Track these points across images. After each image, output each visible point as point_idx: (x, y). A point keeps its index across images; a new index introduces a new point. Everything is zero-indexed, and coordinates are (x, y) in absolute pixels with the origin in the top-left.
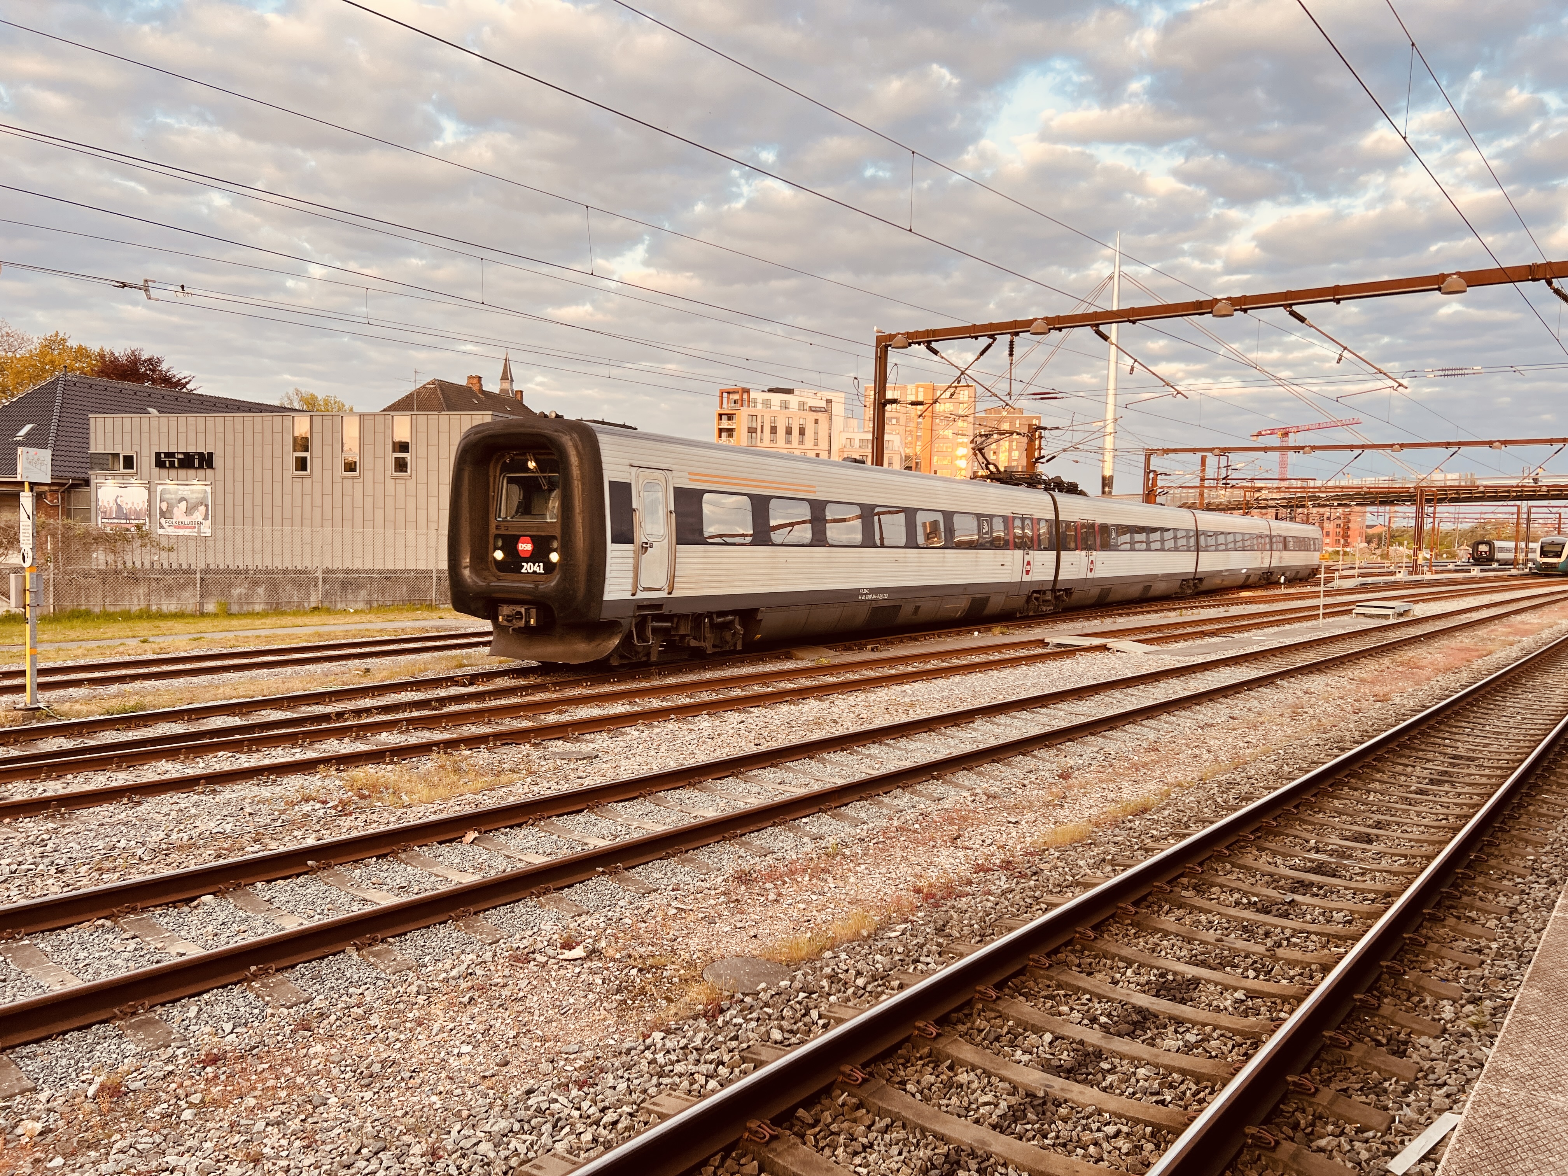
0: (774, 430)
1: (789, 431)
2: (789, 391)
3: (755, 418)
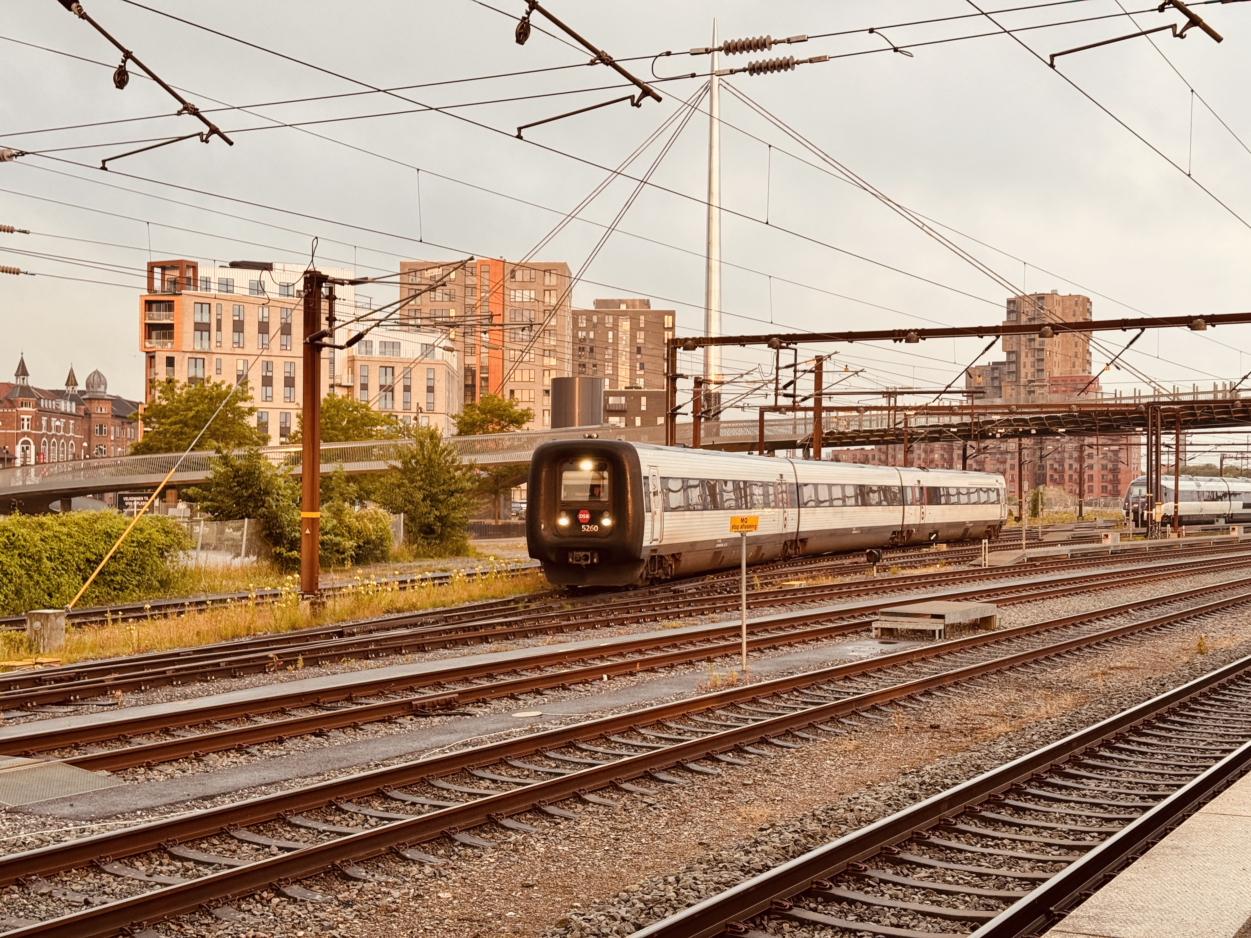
0: (238, 327)
1: (264, 328)
2: (267, 267)
3: (206, 307)
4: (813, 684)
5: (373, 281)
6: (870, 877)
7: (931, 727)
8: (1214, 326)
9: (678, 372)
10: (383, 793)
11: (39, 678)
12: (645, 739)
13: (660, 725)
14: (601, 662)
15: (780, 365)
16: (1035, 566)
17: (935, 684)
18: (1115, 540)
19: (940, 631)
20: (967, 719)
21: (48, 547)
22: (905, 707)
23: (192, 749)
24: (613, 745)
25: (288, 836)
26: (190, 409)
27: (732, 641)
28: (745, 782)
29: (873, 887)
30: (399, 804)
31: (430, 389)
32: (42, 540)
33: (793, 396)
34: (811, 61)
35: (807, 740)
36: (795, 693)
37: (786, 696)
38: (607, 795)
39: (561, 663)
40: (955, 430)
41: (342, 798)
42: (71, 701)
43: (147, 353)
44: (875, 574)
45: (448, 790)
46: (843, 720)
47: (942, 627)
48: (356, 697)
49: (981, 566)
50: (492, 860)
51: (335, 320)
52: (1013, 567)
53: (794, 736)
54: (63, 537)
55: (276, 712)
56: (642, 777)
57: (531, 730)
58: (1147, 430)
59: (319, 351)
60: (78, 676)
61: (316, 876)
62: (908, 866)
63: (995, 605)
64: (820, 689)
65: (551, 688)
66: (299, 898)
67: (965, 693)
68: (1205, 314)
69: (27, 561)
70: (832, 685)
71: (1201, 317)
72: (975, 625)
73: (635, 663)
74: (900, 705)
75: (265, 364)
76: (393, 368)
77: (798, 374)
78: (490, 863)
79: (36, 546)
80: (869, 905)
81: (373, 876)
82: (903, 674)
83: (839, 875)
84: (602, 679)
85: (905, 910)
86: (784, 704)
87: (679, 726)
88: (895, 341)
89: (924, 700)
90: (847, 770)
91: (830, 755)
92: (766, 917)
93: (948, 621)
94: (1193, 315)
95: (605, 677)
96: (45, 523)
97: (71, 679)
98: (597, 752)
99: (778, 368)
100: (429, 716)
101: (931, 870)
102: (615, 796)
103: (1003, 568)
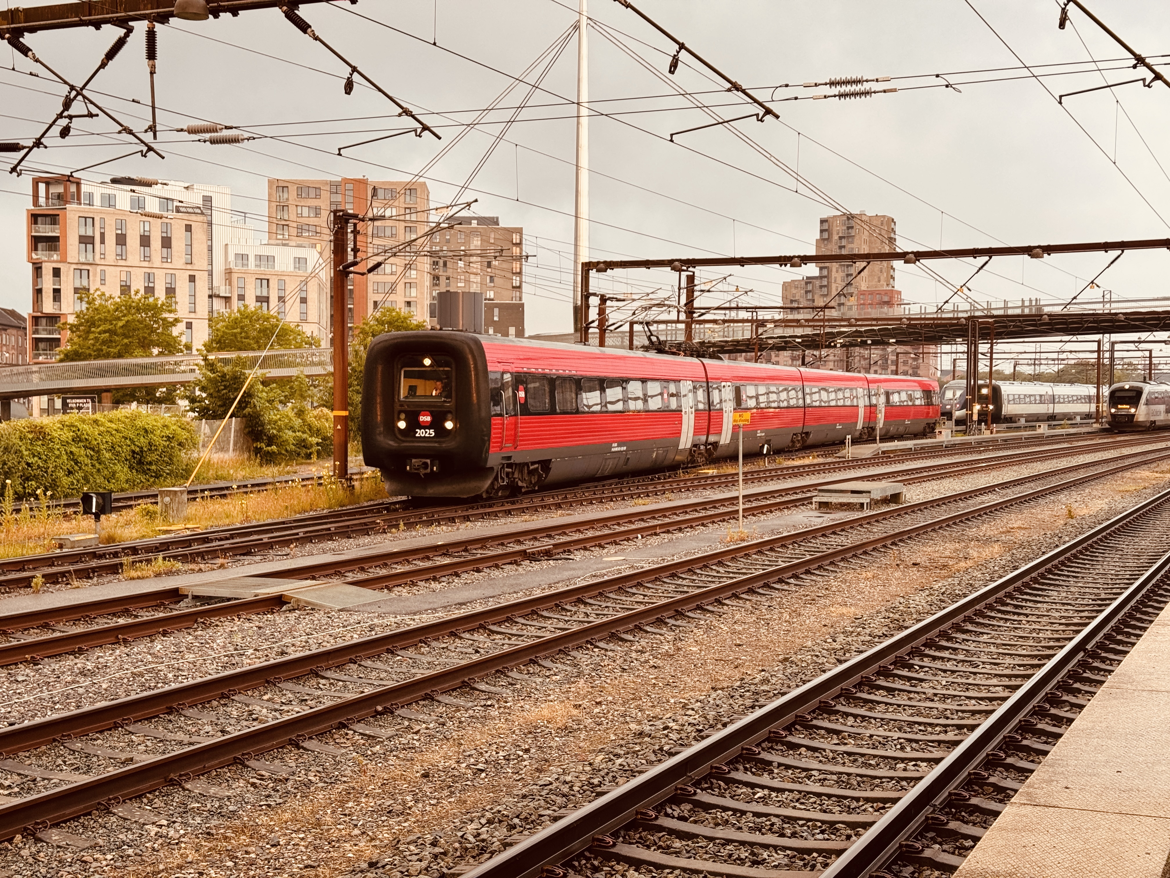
0: (121, 240)
1: (145, 241)
3: (89, 221)
4: (804, 539)
6: (956, 638)
7: (913, 564)
8: (1049, 254)
13: (721, 564)
16: (890, 457)
18: (947, 436)
19: (867, 504)
21: (104, 440)
22: (885, 552)
26: (118, 319)
29: (961, 642)
31: (304, 301)
34: (885, 91)
35: (836, 572)
36: (797, 545)
37: (791, 547)
38: (736, 601)
40: (800, 340)
43: (34, 264)
44: (766, 464)
46: (850, 560)
47: (868, 500)
48: (470, 550)
49: (844, 457)
51: (359, 250)
52: (874, 459)
53: (825, 570)
58: (968, 340)
59: (347, 276)
62: (974, 633)
63: (901, 484)
64: (811, 542)
68: (1042, 244)
71: (1039, 247)
73: (656, 526)
74: (882, 551)
75: (147, 275)
76: (268, 280)
79: (95, 440)
81: (640, 639)
83: (938, 636)
84: (637, 538)
86: (795, 552)
88: (781, 265)
93: (872, 496)
94: (1032, 245)
99: (680, 289)
100: (541, 560)
101: (990, 635)
102: (741, 602)
103: (866, 459)
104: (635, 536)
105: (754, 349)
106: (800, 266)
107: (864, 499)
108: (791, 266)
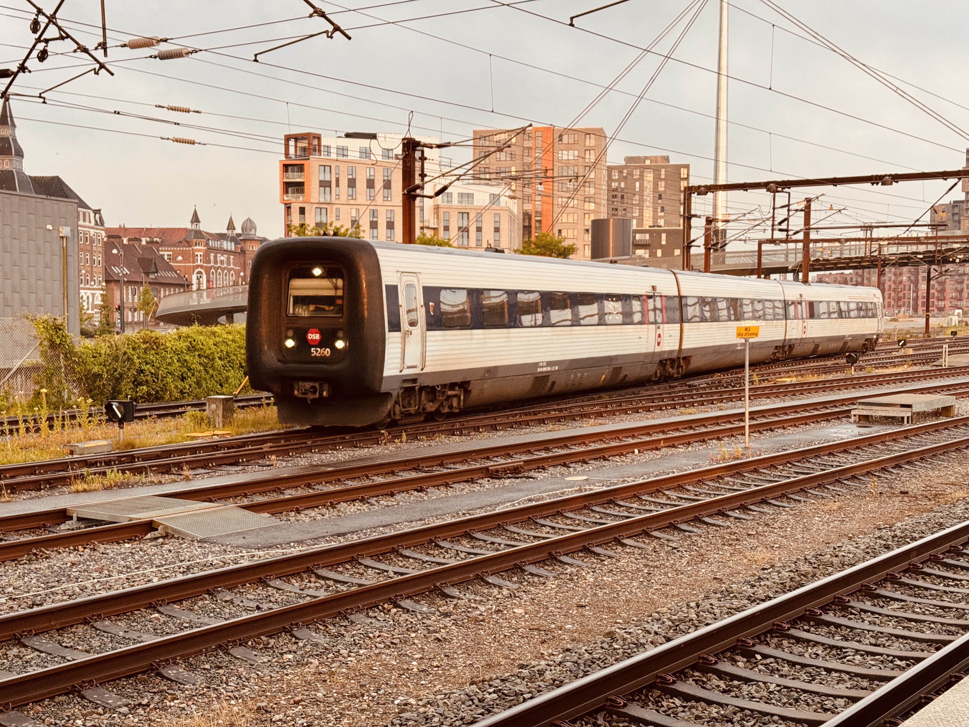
0: (352, 183)
1: (370, 184)
2: (373, 136)
3: (327, 169)
4: (803, 459)
5: (455, 145)
6: (853, 608)
7: (902, 492)
9: (693, 212)
10: (470, 535)
11: (217, 446)
12: (669, 498)
13: (681, 488)
14: (633, 439)
15: (776, 206)
17: (905, 459)
19: (908, 418)
20: (931, 487)
21: (219, 350)
22: (879, 477)
23: (329, 499)
24: (644, 502)
25: (401, 564)
27: (737, 424)
28: (750, 533)
29: (855, 615)
30: (481, 543)
31: (497, 230)
32: (215, 345)
33: (787, 230)
35: (799, 501)
36: (789, 465)
37: (781, 467)
38: (641, 540)
39: (602, 440)
40: (921, 256)
41: (439, 538)
42: (239, 463)
43: (285, 204)
44: (853, 373)
45: (518, 534)
46: (828, 486)
47: (909, 414)
48: (447, 464)
49: (941, 366)
50: (553, 586)
51: (426, 175)
53: (788, 498)
54: (229, 343)
55: (388, 473)
56: (667, 527)
57: (580, 490)
59: (414, 200)
60: (244, 445)
61: (422, 594)
62: (884, 600)
63: (955, 397)
64: (809, 462)
65: (595, 459)
66: (411, 609)
67: (930, 466)
69: (205, 360)
70: (819, 460)
72: (937, 413)
73: (659, 441)
74: (875, 476)
75: (372, 212)
76: (468, 213)
77: (791, 213)
78: (552, 589)
79: (210, 349)
80: (852, 629)
81: (465, 595)
82: (877, 452)
83: (828, 605)
84: (634, 452)
85: (882, 633)
86: (779, 474)
87: (695, 489)
88: (873, 184)
89: (895, 472)
90: (832, 525)
91: (818, 513)
92: (769, 635)
93: (915, 410)
95: (636, 451)
96: (216, 332)
97: (239, 447)
98: (631, 508)
99: (774, 209)
100: (501, 478)
101: (903, 603)
102: (647, 541)
103: (960, 368)
104: (631, 450)
105: (877, 265)
106: (891, 184)
107: (906, 413)
108: (882, 185)
